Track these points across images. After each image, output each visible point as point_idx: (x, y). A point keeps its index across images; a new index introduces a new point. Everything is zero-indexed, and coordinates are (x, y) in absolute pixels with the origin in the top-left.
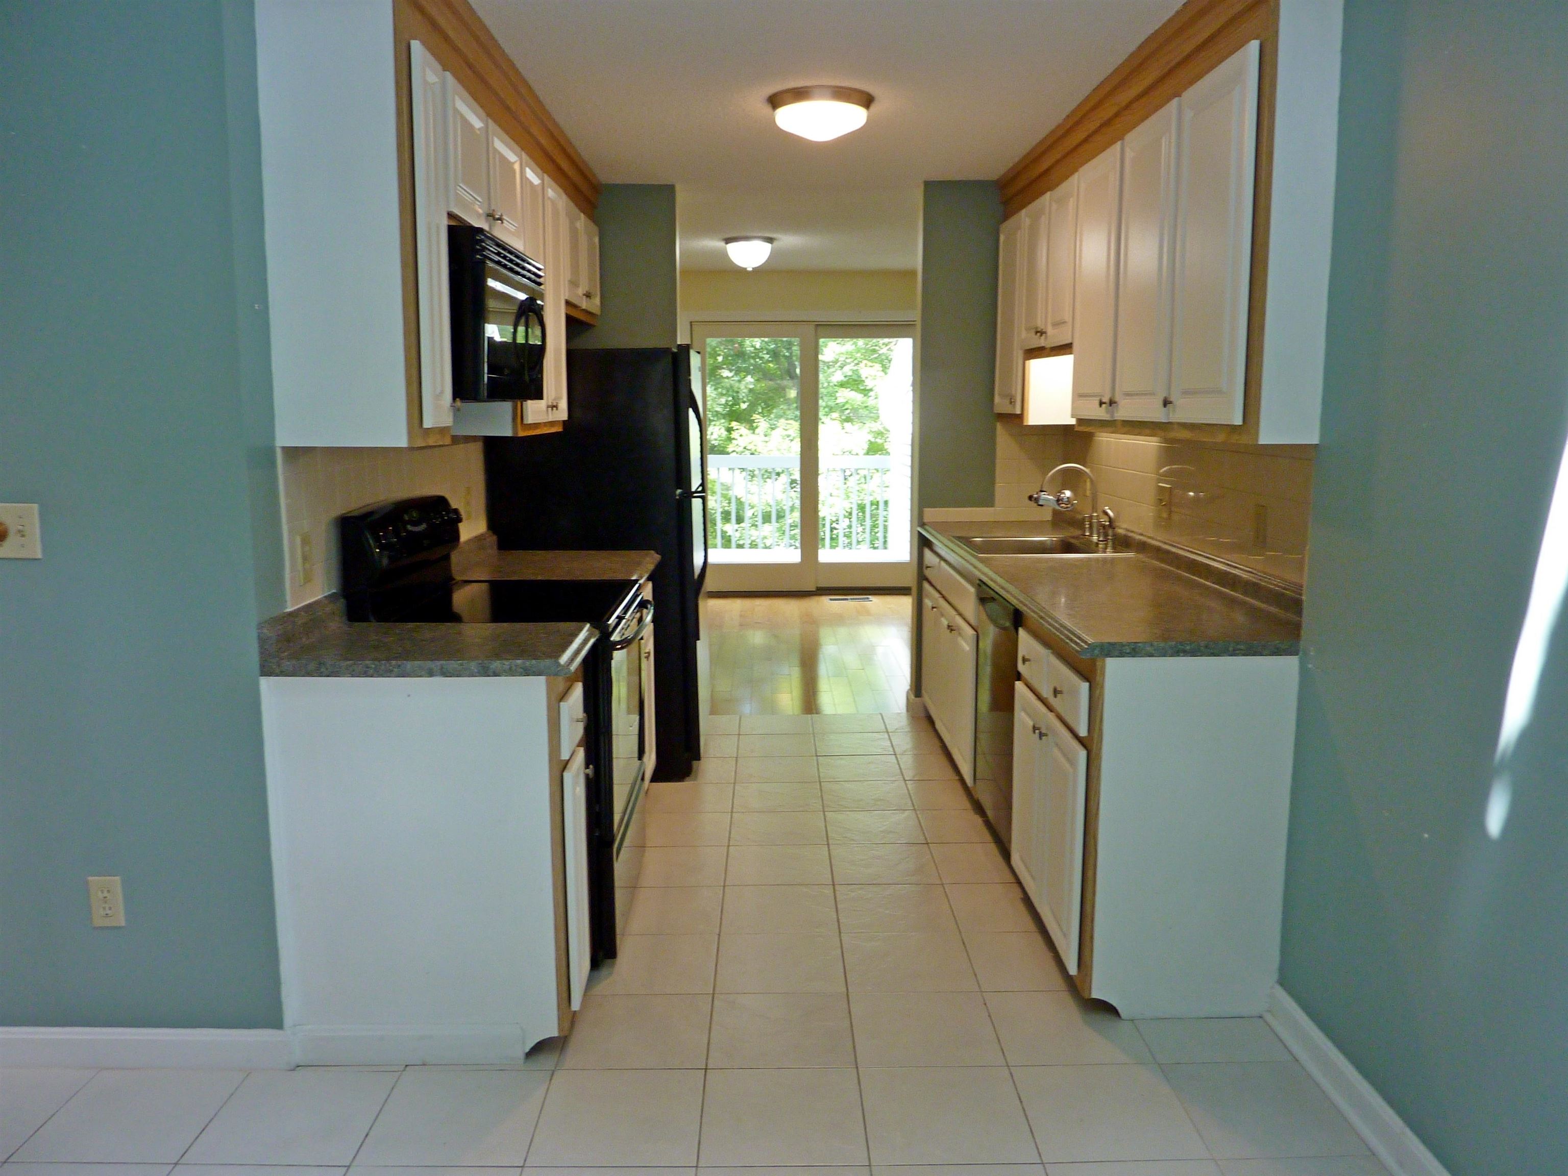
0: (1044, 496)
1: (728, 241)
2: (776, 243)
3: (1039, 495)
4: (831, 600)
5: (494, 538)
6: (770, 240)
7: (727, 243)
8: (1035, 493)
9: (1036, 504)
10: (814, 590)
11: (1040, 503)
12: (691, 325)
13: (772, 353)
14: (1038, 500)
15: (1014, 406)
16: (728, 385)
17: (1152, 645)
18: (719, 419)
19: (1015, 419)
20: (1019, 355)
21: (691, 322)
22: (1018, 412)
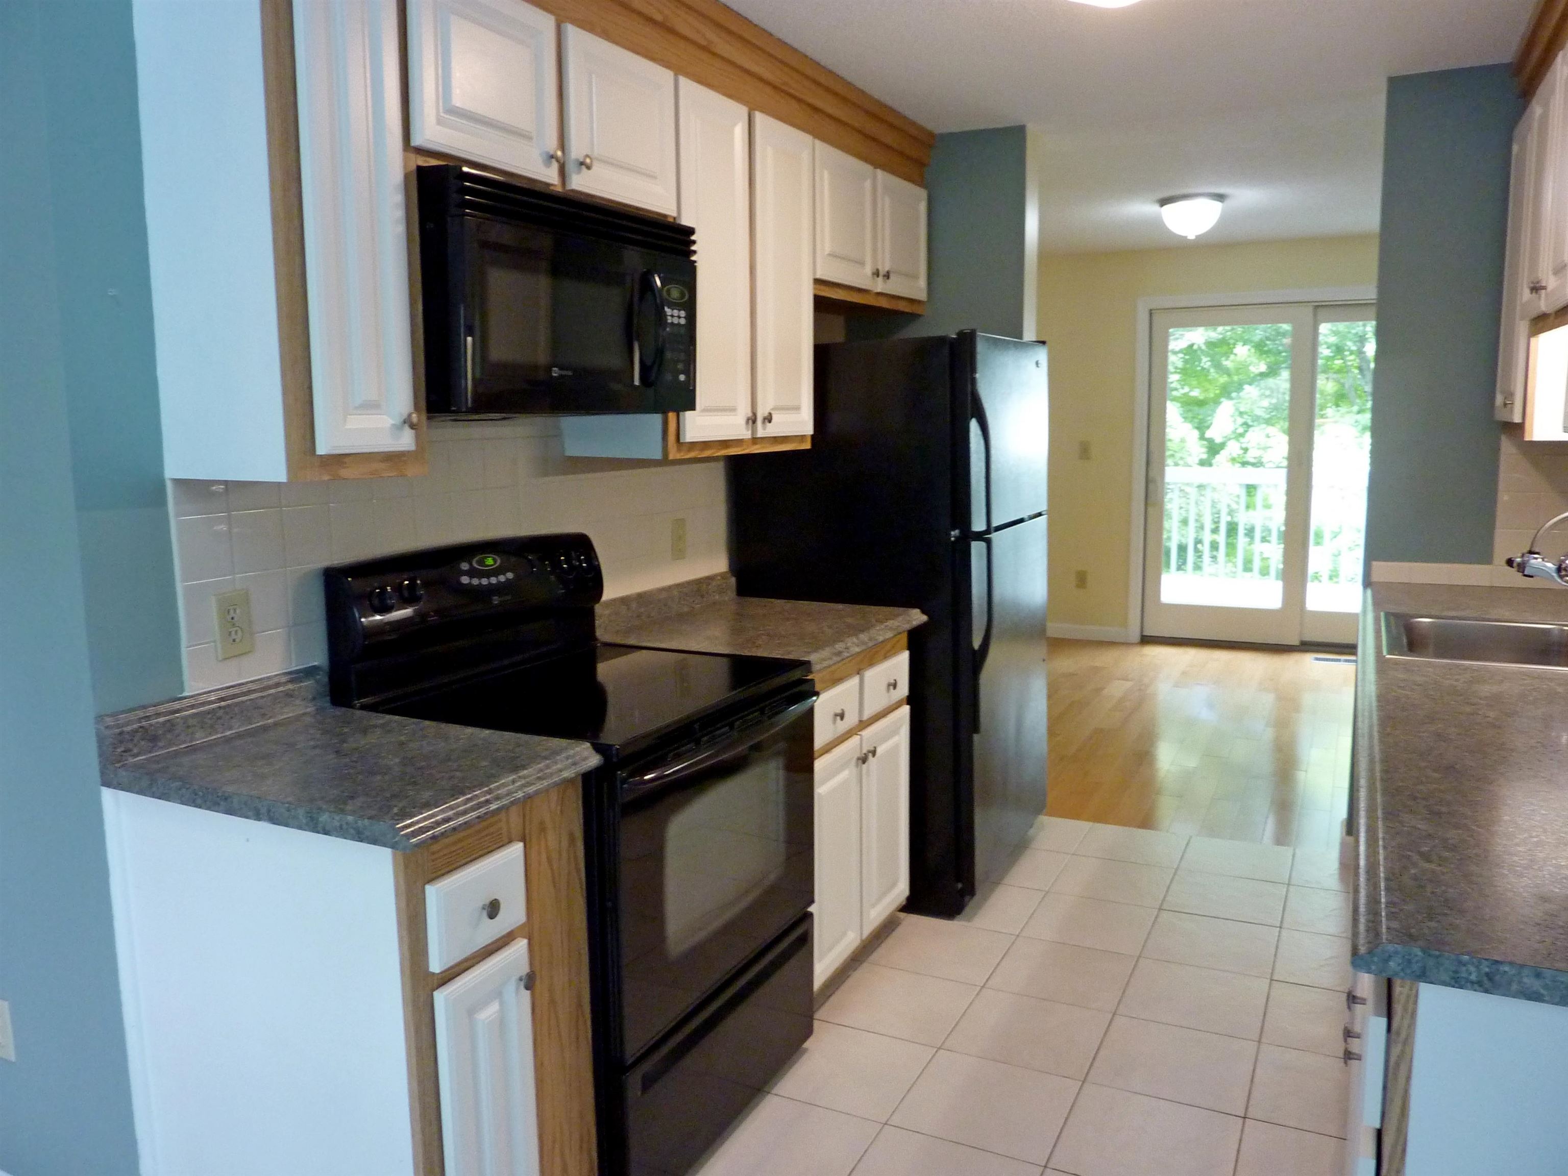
0: (1536, 562)
1: (1163, 202)
2: (1229, 203)
3: (1526, 559)
4: (1317, 659)
5: (733, 580)
6: (1220, 197)
7: (1162, 206)
8: (1520, 555)
9: (1521, 574)
10: (1298, 644)
11: (1526, 573)
12: (1151, 314)
13: (1334, 348)
14: (1524, 568)
15: (1512, 411)
16: (1273, 386)
17: (1538, 975)
18: (1259, 424)
19: (1516, 429)
20: (1522, 327)
21: (1151, 310)
22: (1517, 419)
